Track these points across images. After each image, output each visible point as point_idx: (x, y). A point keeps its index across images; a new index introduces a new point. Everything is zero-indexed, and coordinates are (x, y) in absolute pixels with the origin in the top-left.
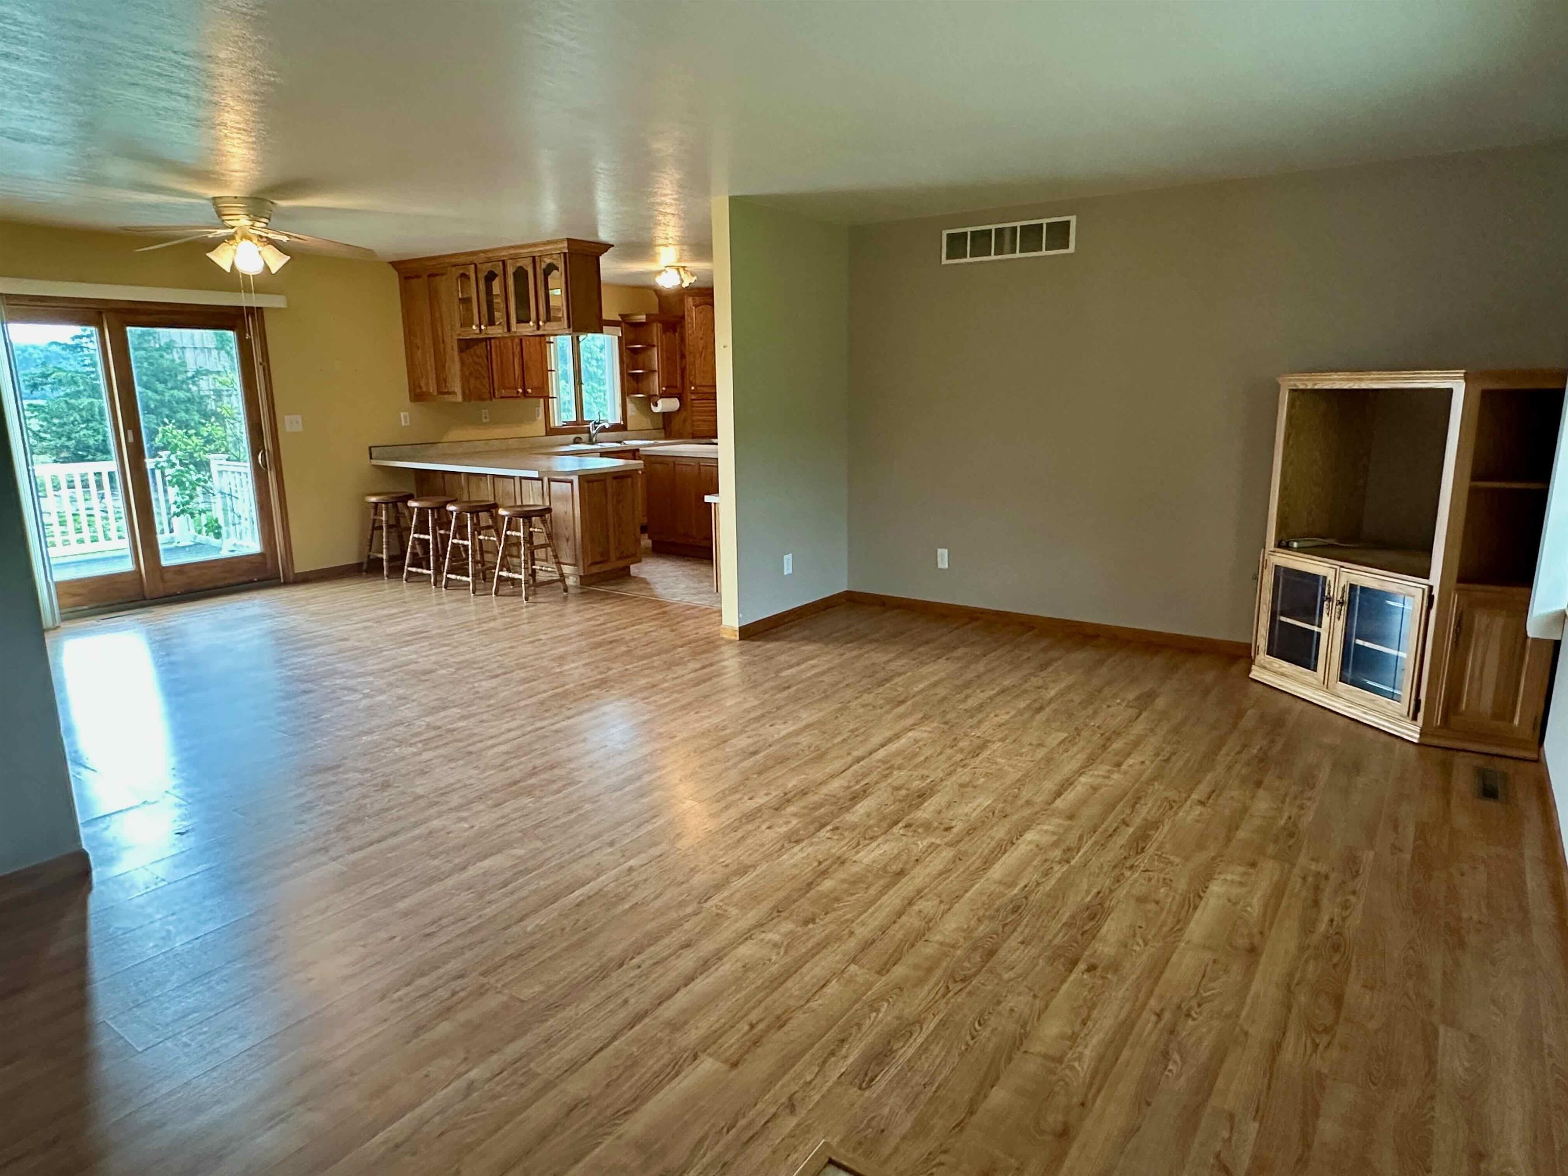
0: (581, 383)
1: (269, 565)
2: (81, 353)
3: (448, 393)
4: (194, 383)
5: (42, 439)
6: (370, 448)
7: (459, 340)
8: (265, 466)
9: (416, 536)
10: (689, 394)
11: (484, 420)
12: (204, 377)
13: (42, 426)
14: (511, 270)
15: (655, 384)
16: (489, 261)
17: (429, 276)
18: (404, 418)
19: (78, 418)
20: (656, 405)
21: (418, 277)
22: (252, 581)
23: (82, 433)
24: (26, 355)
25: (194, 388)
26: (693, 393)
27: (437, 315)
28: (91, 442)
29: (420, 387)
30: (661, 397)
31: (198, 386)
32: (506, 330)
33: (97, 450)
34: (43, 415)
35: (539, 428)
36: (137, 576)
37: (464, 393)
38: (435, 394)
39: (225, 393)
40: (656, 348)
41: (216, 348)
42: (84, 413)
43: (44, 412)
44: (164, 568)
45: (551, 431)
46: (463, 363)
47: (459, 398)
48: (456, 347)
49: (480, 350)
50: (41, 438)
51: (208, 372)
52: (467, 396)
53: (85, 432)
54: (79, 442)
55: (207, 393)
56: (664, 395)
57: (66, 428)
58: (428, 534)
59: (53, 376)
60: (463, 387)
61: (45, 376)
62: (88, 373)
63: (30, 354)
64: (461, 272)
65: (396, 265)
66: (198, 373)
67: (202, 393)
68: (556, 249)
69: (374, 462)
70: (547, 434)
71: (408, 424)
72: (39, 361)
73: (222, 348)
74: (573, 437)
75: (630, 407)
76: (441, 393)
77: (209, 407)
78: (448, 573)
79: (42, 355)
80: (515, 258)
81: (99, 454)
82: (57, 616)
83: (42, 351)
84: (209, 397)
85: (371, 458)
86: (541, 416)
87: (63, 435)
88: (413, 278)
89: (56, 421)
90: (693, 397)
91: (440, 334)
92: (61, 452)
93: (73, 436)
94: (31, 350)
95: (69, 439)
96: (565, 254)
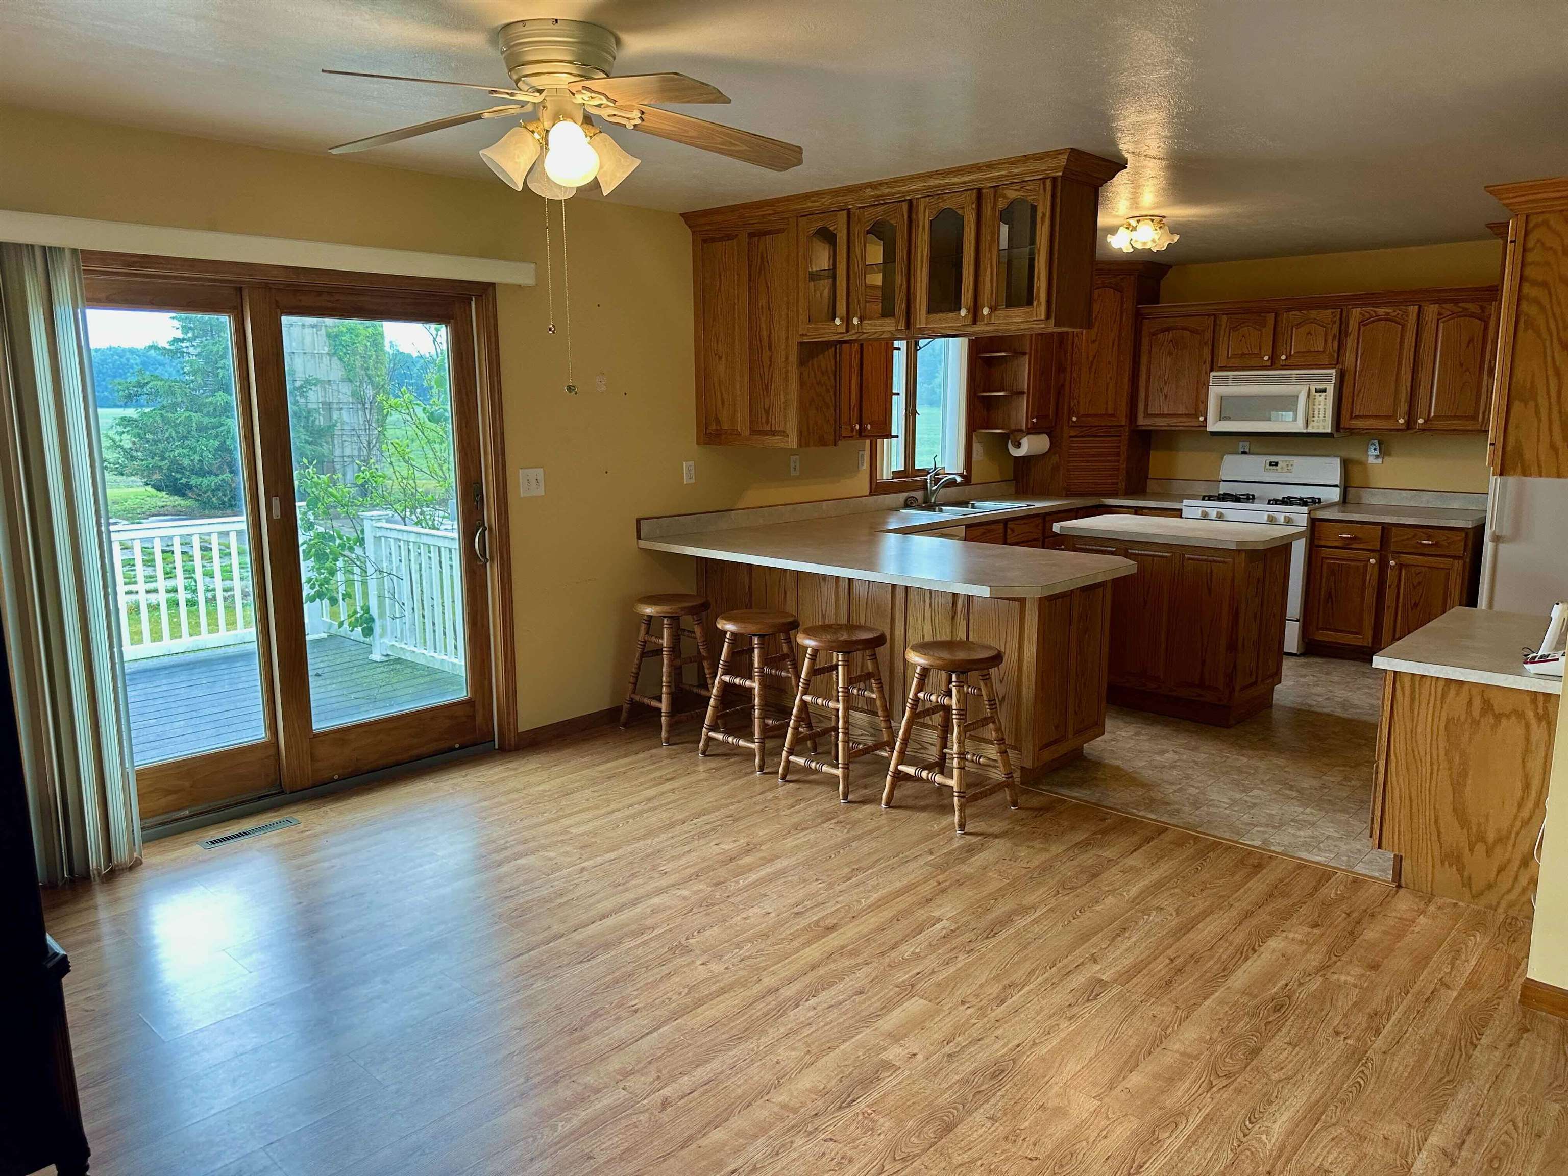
0: (914, 413)
1: (479, 719)
2: (181, 360)
3: (773, 433)
4: (302, 395)
5: (133, 458)
6: (638, 521)
7: (801, 344)
8: (484, 555)
9: (727, 678)
10: (1065, 428)
11: (793, 473)
12: (313, 388)
13: (134, 443)
14: (924, 218)
15: (1021, 411)
16: (879, 202)
17: (751, 235)
18: (687, 472)
19: (174, 434)
20: (1018, 445)
21: (729, 237)
22: (453, 749)
23: (177, 452)
24: (124, 360)
25: (302, 400)
26: (1074, 426)
27: (763, 302)
28: (186, 462)
29: (718, 422)
30: (1028, 434)
31: (306, 397)
32: (902, 326)
33: (192, 471)
34: (136, 431)
35: (861, 483)
36: (272, 751)
37: (800, 434)
38: (747, 432)
39: (335, 406)
40: (1027, 357)
41: (328, 354)
42: (180, 429)
43: (137, 426)
44: (316, 736)
45: (878, 488)
46: (802, 384)
47: (792, 442)
48: (794, 358)
49: (825, 361)
50: (132, 456)
51: (318, 382)
52: (805, 438)
53: (180, 450)
54: (174, 462)
55: (315, 406)
56: (1033, 430)
57: (161, 446)
58: (751, 678)
59: (149, 386)
60: (800, 423)
61: (142, 386)
62: (187, 383)
63: (128, 360)
64: (820, 224)
65: (689, 217)
66: (307, 382)
67: (310, 406)
68: (1031, 173)
69: (643, 544)
70: (871, 494)
71: (693, 481)
72: (136, 368)
73: (335, 354)
74: (902, 496)
75: (977, 447)
76: (754, 432)
77: (317, 422)
78: (791, 752)
79: (138, 361)
80: (939, 194)
81: (194, 477)
82: (138, 834)
83: (139, 356)
84: (317, 410)
85: (639, 537)
86: (866, 466)
87: (155, 454)
88: (721, 240)
89: (149, 436)
90: (1073, 433)
91: (765, 333)
92: (153, 474)
93: (167, 455)
94: (128, 355)
95: (163, 459)
96: (1054, 179)
